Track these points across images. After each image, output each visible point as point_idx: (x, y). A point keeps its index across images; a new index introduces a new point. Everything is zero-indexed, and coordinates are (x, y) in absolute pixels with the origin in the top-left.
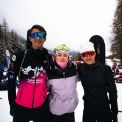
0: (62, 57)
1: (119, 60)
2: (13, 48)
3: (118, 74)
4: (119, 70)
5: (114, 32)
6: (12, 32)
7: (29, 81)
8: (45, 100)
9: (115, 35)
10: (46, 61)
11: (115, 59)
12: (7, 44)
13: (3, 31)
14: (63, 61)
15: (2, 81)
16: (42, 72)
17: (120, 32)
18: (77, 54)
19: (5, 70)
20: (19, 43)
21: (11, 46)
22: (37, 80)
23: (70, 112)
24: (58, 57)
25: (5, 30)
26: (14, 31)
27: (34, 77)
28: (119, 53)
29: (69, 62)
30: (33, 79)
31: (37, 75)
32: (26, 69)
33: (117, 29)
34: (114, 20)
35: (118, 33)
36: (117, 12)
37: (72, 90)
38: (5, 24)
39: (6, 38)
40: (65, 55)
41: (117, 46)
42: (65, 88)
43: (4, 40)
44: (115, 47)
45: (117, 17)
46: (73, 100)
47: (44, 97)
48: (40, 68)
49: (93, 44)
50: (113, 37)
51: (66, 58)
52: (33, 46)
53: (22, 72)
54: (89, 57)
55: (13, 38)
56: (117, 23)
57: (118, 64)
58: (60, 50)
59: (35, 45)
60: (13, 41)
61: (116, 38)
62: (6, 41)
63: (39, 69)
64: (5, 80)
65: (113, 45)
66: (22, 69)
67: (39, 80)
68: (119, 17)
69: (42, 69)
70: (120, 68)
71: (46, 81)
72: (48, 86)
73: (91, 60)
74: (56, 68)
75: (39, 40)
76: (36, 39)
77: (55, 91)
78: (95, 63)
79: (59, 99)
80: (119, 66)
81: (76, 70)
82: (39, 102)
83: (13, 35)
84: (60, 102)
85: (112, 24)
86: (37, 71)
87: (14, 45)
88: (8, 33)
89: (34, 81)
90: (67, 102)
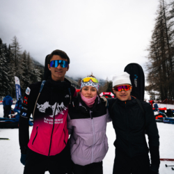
0: (89, 91)
1: (158, 93)
2: (24, 74)
3: (157, 110)
4: (158, 104)
5: (152, 57)
6: (24, 54)
7: (46, 120)
8: (65, 146)
9: (153, 61)
10: (68, 96)
11: (153, 91)
12: (17, 69)
13: (13, 52)
14: (90, 96)
15: (10, 115)
16: (63, 109)
17: (159, 57)
18: (105, 83)
19: (14, 102)
20: (32, 68)
21: (22, 72)
22: (56, 120)
23: (97, 161)
24: (84, 92)
25: (16, 51)
26: (27, 53)
27: (52, 116)
28: (157, 84)
29: (97, 98)
30: (51, 118)
31: (56, 114)
32: (42, 105)
33: (156, 54)
34: (152, 42)
35: (157, 58)
36: (155, 33)
37: (100, 133)
38: (16, 44)
39: (16, 62)
40: (93, 89)
41: (155, 75)
42: (92, 130)
43: (14, 64)
44: (153, 76)
45: (155, 39)
46: (101, 147)
47: (64, 141)
48: (60, 104)
49: (128, 75)
50: (151, 64)
51: (94, 93)
52: (52, 76)
53: (37, 110)
54: (123, 92)
55: (25, 62)
56: (156, 46)
57: (156, 97)
58: (86, 82)
59: (55, 76)
60: (24, 65)
61: (155, 65)
62: (16, 65)
63: (58, 106)
64: (13, 115)
65: (150, 73)
66: (37, 106)
67: (59, 120)
68: (157, 39)
69: (62, 105)
70: (159, 103)
71: (67, 121)
72: (70, 127)
73: (126, 96)
74: (80, 105)
75: (60, 70)
76: (56, 68)
77: (79, 134)
78: (130, 99)
79: (83, 145)
80: (157, 100)
81: (106, 108)
82: (57, 149)
83: (25, 58)
84: (84, 148)
85: (149, 47)
86: (56, 108)
87: (25, 70)
88: (19, 55)
89: (52, 120)
90: (93, 149)
